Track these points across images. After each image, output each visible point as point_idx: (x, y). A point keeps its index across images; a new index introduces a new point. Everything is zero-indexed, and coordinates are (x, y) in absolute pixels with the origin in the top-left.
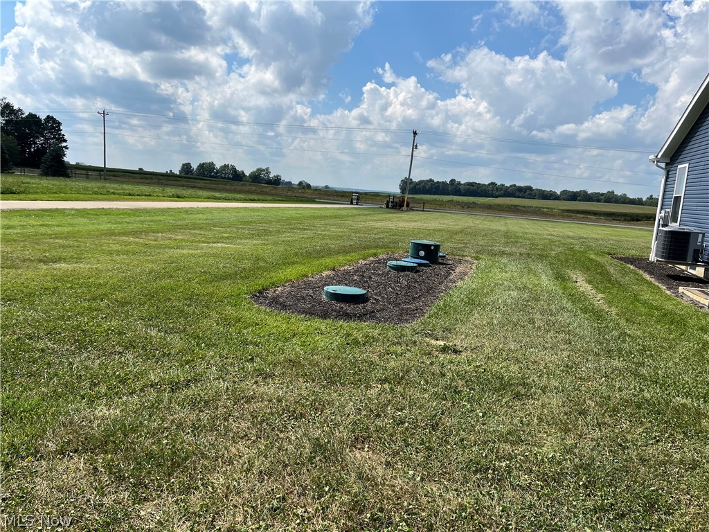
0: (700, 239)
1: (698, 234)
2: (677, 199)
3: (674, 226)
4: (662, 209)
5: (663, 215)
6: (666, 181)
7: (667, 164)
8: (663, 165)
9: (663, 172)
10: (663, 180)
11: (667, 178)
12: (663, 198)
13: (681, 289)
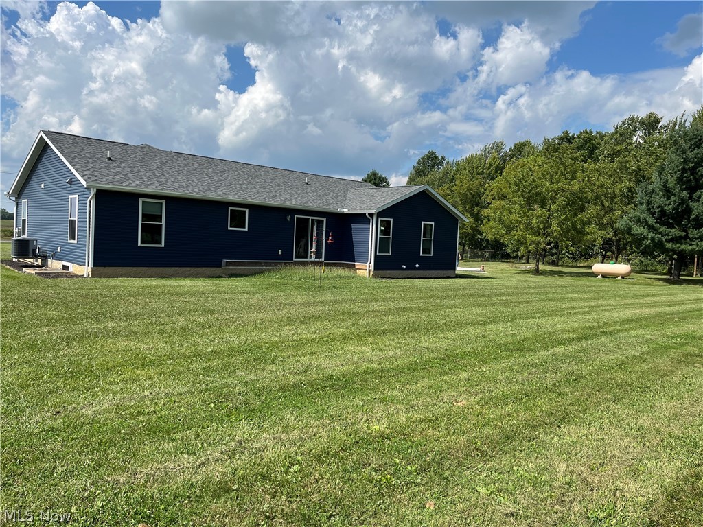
0: (35, 244)
1: (33, 241)
2: (24, 220)
3: (24, 237)
4: (16, 227)
5: (17, 231)
6: (17, 209)
7: (16, 198)
8: (14, 199)
9: (14, 203)
10: (15, 208)
11: (17, 207)
12: (17, 213)
13: (24, 269)
